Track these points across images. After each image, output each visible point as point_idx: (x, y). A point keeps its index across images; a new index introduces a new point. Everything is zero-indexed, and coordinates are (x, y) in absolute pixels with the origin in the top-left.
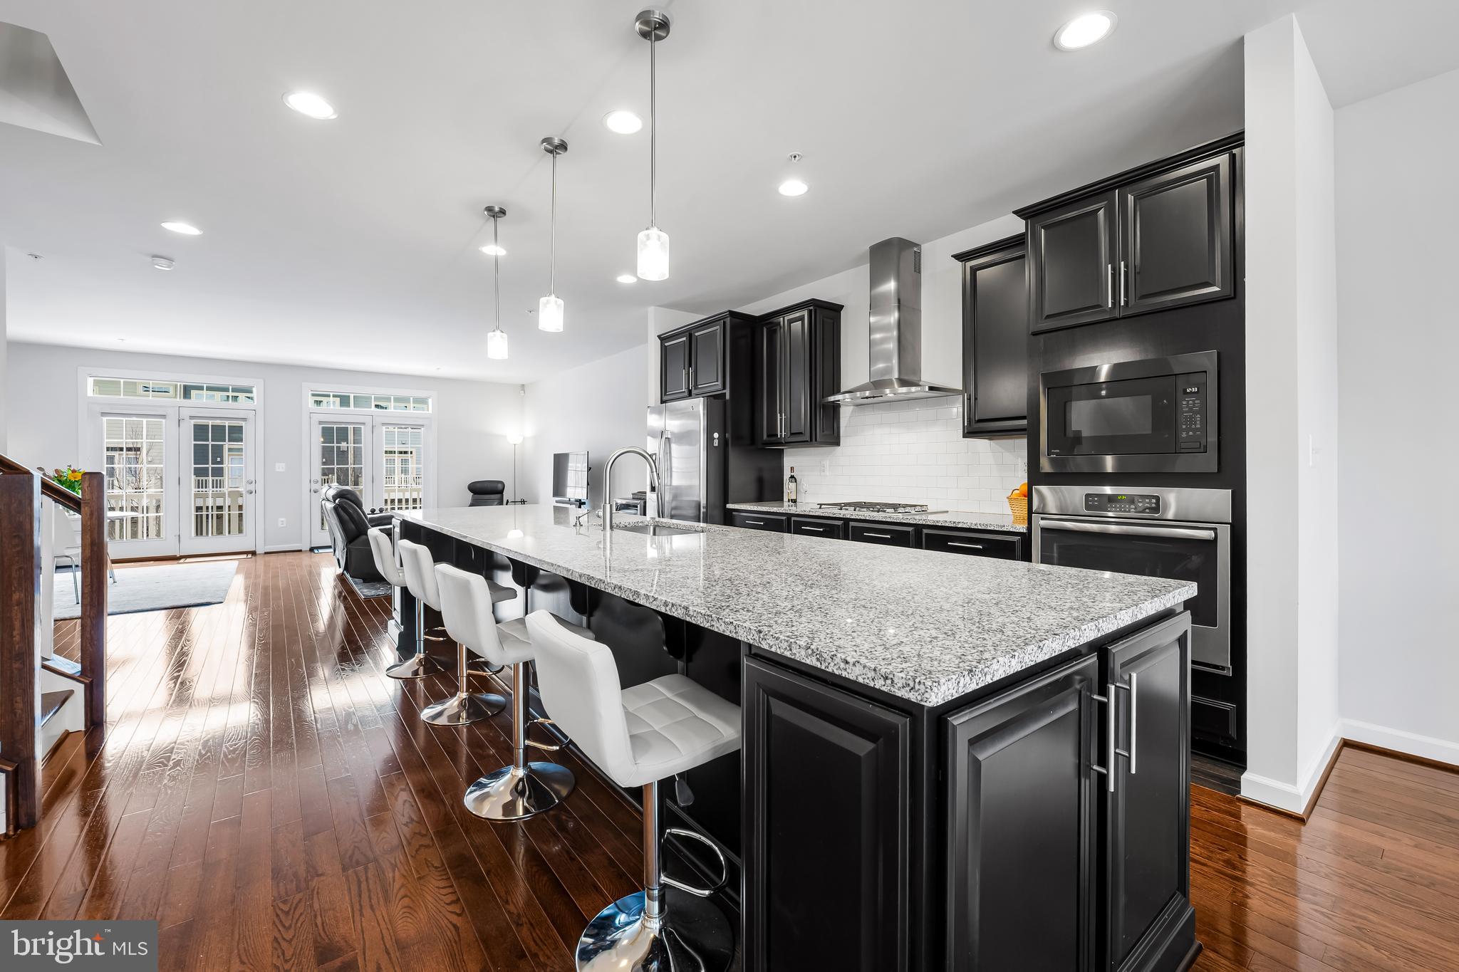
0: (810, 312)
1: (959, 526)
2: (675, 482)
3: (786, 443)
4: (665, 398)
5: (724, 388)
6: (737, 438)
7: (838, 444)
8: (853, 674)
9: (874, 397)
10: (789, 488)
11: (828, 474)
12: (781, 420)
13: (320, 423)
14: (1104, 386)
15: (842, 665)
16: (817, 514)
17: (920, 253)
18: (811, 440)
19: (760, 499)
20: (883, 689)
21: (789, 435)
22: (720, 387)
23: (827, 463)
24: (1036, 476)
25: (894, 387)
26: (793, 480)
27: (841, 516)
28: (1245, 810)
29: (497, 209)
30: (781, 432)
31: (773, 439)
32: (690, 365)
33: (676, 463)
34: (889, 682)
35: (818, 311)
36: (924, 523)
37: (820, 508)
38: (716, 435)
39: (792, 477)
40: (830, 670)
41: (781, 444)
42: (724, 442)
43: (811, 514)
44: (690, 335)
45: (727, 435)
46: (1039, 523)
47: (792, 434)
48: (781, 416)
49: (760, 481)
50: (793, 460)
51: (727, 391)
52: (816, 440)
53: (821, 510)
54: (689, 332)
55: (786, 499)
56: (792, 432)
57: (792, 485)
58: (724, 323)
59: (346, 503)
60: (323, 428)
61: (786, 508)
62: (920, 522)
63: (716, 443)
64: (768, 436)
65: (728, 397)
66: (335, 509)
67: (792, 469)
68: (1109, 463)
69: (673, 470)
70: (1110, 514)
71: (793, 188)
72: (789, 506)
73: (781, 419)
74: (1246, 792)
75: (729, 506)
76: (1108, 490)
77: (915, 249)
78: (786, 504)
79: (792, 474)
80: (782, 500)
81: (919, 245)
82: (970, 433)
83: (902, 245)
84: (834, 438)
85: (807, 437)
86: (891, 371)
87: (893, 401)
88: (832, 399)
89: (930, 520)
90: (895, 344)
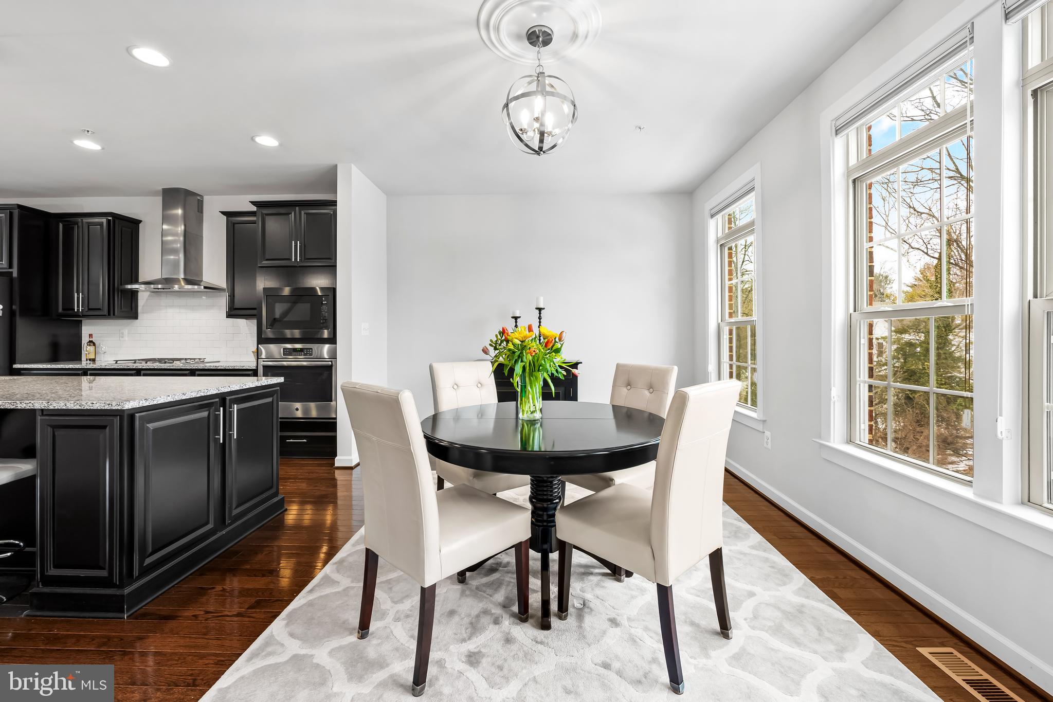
0: (109, 221)
1: (219, 368)
3: (83, 316)
5: (11, 268)
6: (26, 310)
7: (136, 317)
8: (97, 406)
9: (163, 289)
10: (87, 351)
11: (127, 339)
12: (78, 298)
15: (91, 405)
16: (113, 367)
17: (202, 201)
18: (109, 314)
20: (109, 408)
21: (87, 309)
23: (126, 332)
24: (262, 340)
25: (181, 284)
26: (92, 344)
27: (134, 367)
28: (337, 472)
30: (78, 306)
31: (69, 312)
34: (110, 405)
35: (117, 222)
36: (197, 368)
37: (116, 363)
38: (1, 306)
39: (90, 342)
40: (85, 408)
41: (78, 316)
42: (11, 314)
43: (107, 367)
45: (12, 307)
46: (261, 363)
47: (89, 309)
48: (78, 294)
49: (54, 347)
50: (88, 329)
51: (14, 270)
52: (114, 315)
53: (117, 365)
55: (84, 358)
56: (90, 307)
57: (91, 348)
58: (11, 212)
61: (84, 364)
62: (194, 368)
63: (1, 314)
64: (63, 309)
65: (15, 275)
67: (91, 336)
71: (87, 144)
72: (87, 364)
74: (337, 465)
75: (17, 366)
77: (199, 198)
79: (91, 339)
80: (80, 360)
81: (202, 196)
82: (230, 315)
83: (188, 193)
84: (132, 313)
85: (106, 312)
86: (178, 273)
87: (181, 293)
88: (129, 287)
89: (201, 366)
90: (182, 256)
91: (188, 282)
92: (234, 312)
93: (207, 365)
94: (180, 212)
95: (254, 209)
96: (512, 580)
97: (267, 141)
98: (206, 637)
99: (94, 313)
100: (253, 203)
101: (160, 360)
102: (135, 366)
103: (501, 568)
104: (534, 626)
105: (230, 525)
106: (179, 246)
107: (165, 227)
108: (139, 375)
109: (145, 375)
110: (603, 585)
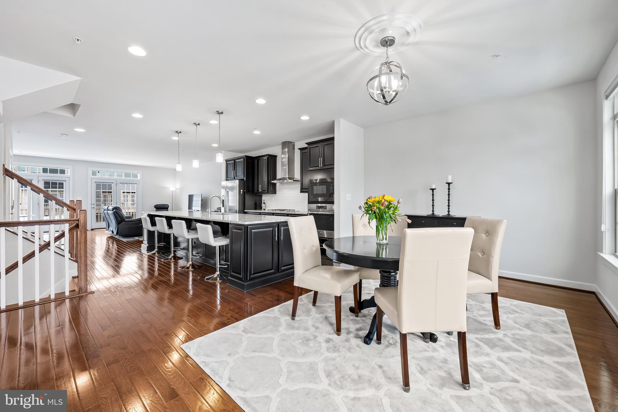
0: (267, 157)
2: (230, 205)
4: (227, 179)
5: (244, 177)
6: (248, 191)
7: (276, 194)
9: (283, 182)
10: (263, 205)
11: (272, 201)
13: (95, 182)
14: (318, 183)
17: (294, 145)
18: (269, 192)
19: (256, 209)
22: (243, 177)
23: (273, 198)
24: (310, 202)
25: (288, 180)
29: (179, 132)
30: (260, 190)
31: (258, 192)
32: (235, 170)
33: (230, 198)
35: (270, 157)
38: (242, 191)
39: (264, 203)
41: (261, 193)
42: (244, 193)
44: (235, 161)
45: (245, 191)
46: (309, 212)
47: (263, 191)
49: (256, 204)
50: (265, 198)
51: (245, 178)
54: (234, 160)
55: (263, 208)
58: (244, 159)
59: (118, 211)
60: (96, 184)
61: (263, 211)
63: (242, 193)
64: (257, 191)
65: (245, 180)
66: (114, 213)
67: (264, 200)
68: (320, 199)
69: (229, 200)
70: (321, 210)
71: (257, 132)
73: (260, 186)
75: (245, 211)
76: (320, 205)
78: (263, 210)
81: (294, 143)
82: (301, 192)
83: (289, 142)
84: (274, 192)
85: (266, 192)
86: (286, 175)
87: (287, 183)
88: (272, 182)
89: (293, 213)
90: (287, 166)
91: (290, 178)
92: (303, 190)
93: (295, 212)
94: (287, 150)
95: (307, 146)
96: (369, 323)
97: (305, 118)
98: (259, 303)
99: (264, 192)
100: (306, 143)
101: (281, 210)
102: (272, 212)
103: (368, 317)
104: (362, 341)
105: (280, 272)
106: (287, 163)
107: (283, 156)
108: (273, 215)
109: (275, 215)
110: (414, 340)
